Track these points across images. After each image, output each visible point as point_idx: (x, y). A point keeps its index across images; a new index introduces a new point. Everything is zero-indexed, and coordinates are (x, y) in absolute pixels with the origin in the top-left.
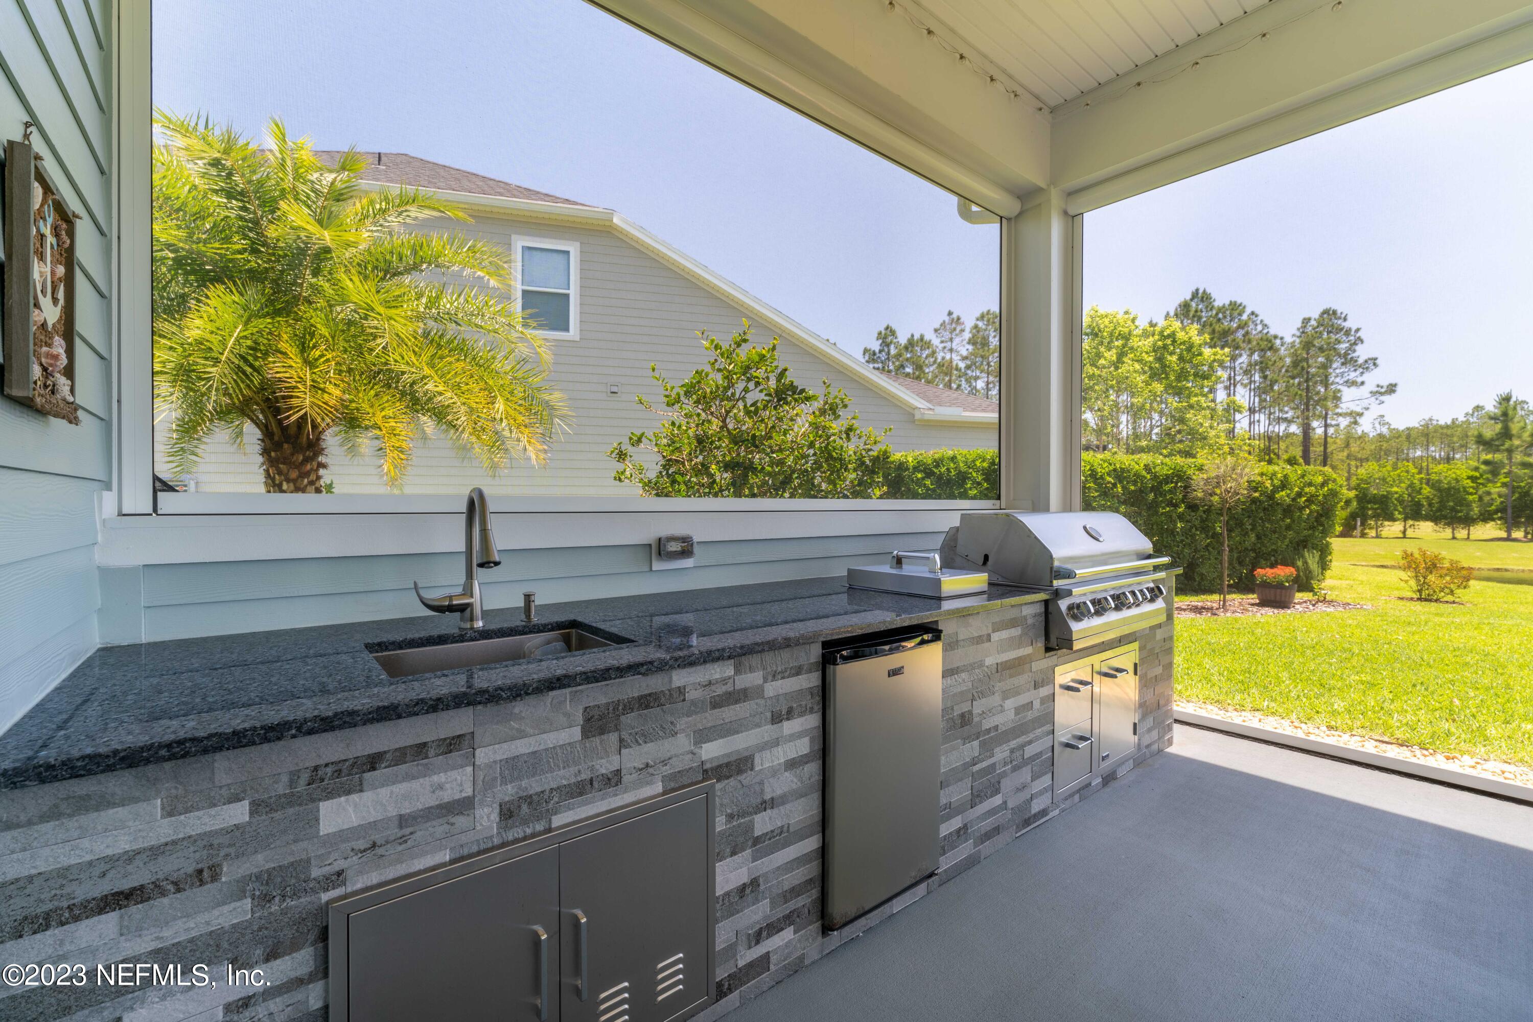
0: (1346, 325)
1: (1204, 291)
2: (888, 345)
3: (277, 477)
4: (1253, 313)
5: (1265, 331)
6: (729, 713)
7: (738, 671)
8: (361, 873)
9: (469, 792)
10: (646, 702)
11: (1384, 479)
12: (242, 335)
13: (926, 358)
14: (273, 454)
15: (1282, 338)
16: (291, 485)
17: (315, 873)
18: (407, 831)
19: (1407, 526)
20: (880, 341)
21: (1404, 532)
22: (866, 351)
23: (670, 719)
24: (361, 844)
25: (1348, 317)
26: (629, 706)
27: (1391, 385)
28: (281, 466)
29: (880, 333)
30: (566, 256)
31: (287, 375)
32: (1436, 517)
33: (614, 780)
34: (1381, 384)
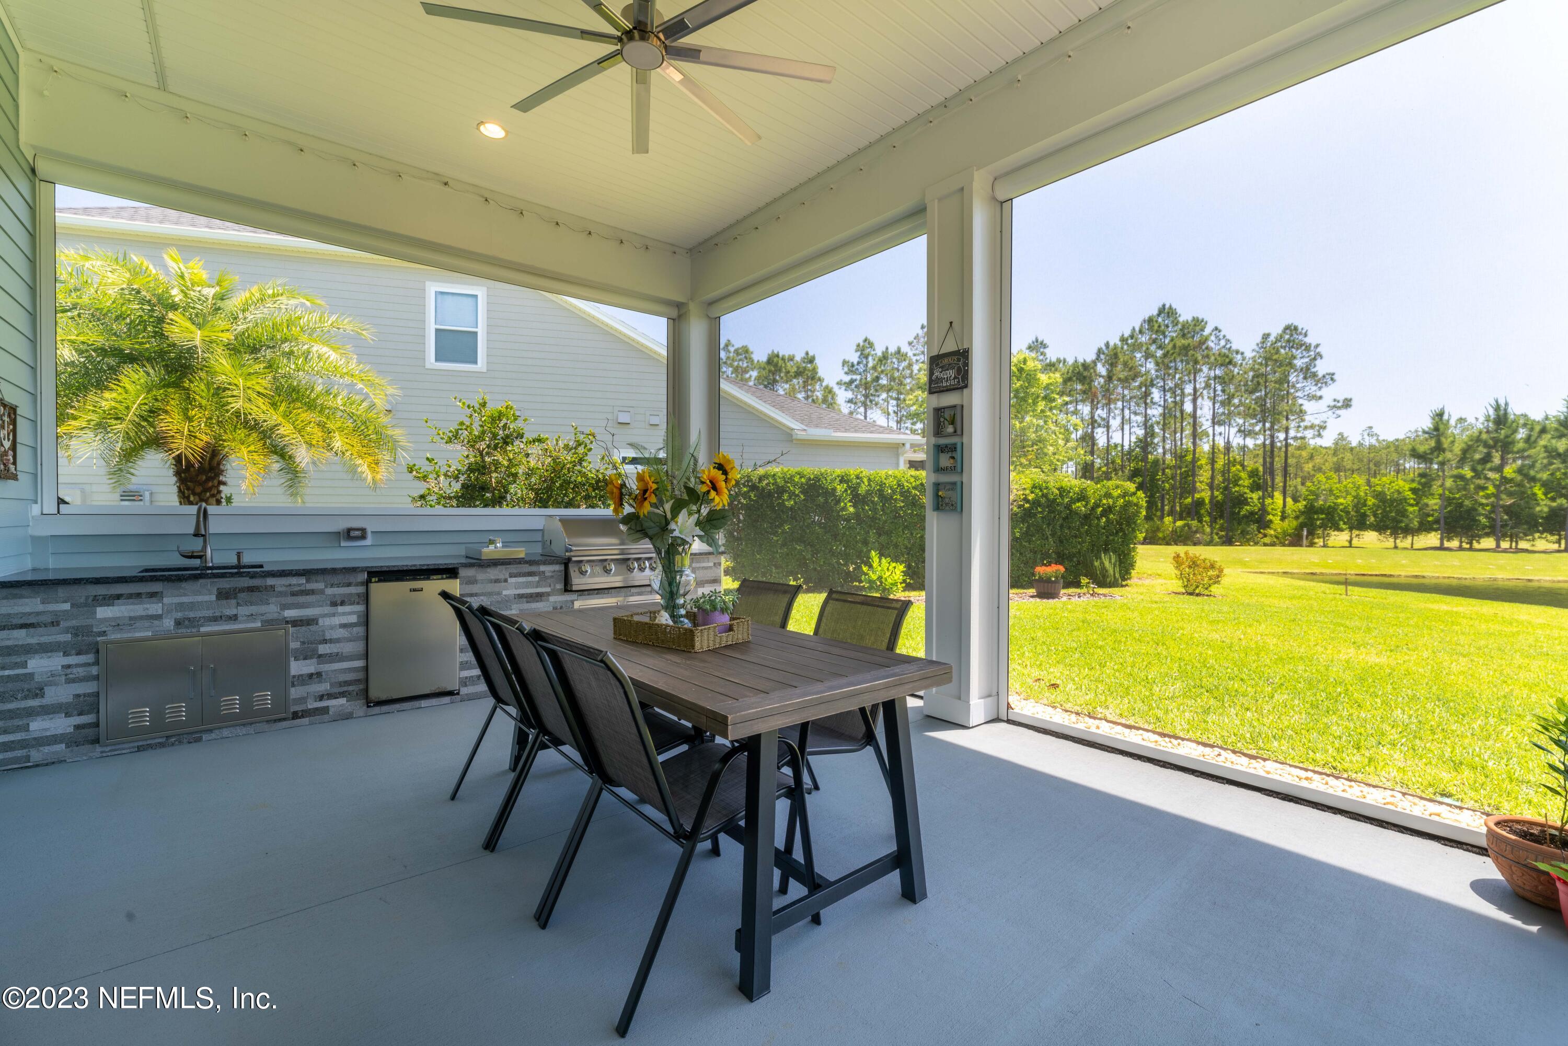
0: (1307, 340)
1: (1170, 306)
2: (867, 357)
3: (186, 491)
4: (1216, 329)
5: (1228, 346)
6: (302, 599)
7: (308, 581)
8: (113, 633)
9: (160, 612)
10: (251, 589)
11: (1331, 491)
12: (142, 402)
13: (903, 369)
14: (183, 475)
15: (1242, 354)
16: (197, 498)
17: (95, 630)
18: (133, 622)
19: (1354, 535)
20: (859, 353)
21: (1350, 542)
22: (845, 363)
23: (265, 597)
24: (114, 624)
25: (1309, 333)
26: (242, 590)
27: (1346, 399)
28: (189, 483)
29: (858, 345)
30: (474, 299)
31: (168, 428)
32: (1380, 528)
33: (234, 618)
34: (1338, 398)
